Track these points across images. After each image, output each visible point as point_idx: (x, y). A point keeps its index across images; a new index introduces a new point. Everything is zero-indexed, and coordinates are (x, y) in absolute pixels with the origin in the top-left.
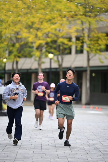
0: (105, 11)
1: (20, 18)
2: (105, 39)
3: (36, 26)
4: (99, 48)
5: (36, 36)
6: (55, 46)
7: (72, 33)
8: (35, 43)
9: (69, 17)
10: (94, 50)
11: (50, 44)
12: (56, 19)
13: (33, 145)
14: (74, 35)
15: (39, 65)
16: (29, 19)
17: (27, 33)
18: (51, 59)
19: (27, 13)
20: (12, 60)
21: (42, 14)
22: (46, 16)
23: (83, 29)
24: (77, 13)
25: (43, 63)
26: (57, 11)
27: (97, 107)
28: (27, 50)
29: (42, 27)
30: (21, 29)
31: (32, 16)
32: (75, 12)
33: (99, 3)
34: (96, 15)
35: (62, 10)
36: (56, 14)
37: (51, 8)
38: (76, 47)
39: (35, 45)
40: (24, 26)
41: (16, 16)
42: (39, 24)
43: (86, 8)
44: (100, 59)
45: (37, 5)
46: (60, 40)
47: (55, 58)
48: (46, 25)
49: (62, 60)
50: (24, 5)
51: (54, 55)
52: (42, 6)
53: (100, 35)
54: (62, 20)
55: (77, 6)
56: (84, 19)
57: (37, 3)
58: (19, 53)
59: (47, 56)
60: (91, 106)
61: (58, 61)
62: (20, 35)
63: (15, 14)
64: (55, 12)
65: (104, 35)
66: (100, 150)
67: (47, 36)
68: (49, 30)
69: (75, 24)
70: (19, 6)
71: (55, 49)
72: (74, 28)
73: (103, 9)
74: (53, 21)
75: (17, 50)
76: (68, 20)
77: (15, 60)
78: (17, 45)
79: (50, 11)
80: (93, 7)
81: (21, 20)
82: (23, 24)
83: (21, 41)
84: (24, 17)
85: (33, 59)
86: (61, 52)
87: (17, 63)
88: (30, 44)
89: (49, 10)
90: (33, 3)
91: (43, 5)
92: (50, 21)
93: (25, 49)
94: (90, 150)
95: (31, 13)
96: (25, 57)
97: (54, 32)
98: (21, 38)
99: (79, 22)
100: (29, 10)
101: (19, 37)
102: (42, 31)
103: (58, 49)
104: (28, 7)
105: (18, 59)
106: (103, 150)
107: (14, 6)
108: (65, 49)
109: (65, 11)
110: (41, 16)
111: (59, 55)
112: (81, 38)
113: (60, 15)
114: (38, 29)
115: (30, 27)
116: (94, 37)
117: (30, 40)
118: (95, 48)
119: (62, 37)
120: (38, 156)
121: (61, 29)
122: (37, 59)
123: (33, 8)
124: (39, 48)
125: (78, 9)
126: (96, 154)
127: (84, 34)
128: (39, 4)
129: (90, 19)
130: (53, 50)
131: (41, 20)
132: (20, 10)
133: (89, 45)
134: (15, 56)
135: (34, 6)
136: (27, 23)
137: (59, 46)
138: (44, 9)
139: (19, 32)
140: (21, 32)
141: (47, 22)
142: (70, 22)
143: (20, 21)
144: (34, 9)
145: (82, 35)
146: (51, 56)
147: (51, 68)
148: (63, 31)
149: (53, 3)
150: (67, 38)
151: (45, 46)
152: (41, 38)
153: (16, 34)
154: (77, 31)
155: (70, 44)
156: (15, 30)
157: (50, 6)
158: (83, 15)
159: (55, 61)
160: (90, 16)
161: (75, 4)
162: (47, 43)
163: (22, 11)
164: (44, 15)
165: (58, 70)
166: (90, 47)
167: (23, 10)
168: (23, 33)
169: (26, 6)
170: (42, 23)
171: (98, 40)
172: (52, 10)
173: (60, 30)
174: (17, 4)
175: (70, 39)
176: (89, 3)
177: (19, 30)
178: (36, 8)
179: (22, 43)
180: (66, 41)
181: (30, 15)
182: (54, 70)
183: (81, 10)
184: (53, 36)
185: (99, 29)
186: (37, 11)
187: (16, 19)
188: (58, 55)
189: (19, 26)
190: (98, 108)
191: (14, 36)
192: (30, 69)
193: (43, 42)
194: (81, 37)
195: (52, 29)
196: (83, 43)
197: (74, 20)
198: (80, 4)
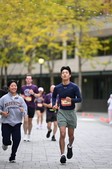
0: (97, 14)
1: (8, 22)
2: (97, 44)
3: (25, 30)
4: (90, 53)
5: (26, 40)
6: (45, 51)
7: (62, 37)
8: (25, 47)
9: (59, 21)
10: (85, 54)
11: (41, 49)
12: (46, 23)
13: (22, 155)
14: (65, 40)
15: (29, 70)
16: (18, 22)
17: (16, 37)
18: (41, 65)
19: (16, 17)
20: (1, 66)
21: (31, 17)
22: (36, 20)
23: (74, 34)
24: (68, 16)
25: (34, 68)
26: (47, 14)
27: (89, 114)
28: (17, 55)
29: (32, 31)
30: (10, 33)
31: (21, 19)
32: (66, 16)
33: (90, 7)
34: (87, 19)
35: (53, 13)
36: (46, 18)
37: (41, 11)
38: (68, 52)
39: (25, 50)
40: (13, 30)
41: (4, 20)
42: (28, 28)
43: (77, 11)
44: (92, 64)
45: (26, 8)
46: (51, 45)
47: (46, 63)
48: (35, 29)
49: (53, 65)
50: (13, 8)
51: (45, 60)
52: (32, 10)
53: (92, 39)
54: (52, 24)
55: (68, 10)
56: (75, 22)
57: (26, 7)
58: (9, 58)
59: (37, 62)
60: (83, 113)
61: (49, 66)
62: (9, 39)
63: (3, 18)
64: (45, 15)
65: (96, 39)
66: (92, 158)
67: (37, 40)
68: (39, 34)
69: (66, 28)
70: (7, 10)
71: (46, 53)
72: (65, 33)
73: (95, 13)
74: (43, 25)
75: (6, 56)
76: (58, 24)
77: (4, 65)
78: (6, 50)
79: (40, 15)
80: (84, 10)
81: (10, 23)
82: (13, 28)
83: (10, 46)
84: (13, 21)
85: (22, 65)
86: (52, 57)
87: (6, 68)
88: (19, 49)
89: (39, 13)
90: (22, 6)
91: (33, 8)
92: (40, 25)
93: (15, 54)
94: (82, 159)
95: (20, 17)
96: (15, 62)
97: (44, 36)
98: (10, 43)
99: (70, 26)
100: (18, 14)
101: (8, 41)
102: (31, 35)
103: (48, 54)
104: (17, 11)
105: (7, 65)
106: (96, 158)
107: (3, 9)
108: (56, 54)
109: (55, 15)
110: (31, 20)
111: (50, 60)
112: (72, 43)
113: (50, 19)
114: (27, 33)
115: (19, 31)
116: (85, 41)
117: (20, 44)
118: (87, 53)
119: (53, 42)
120: (28, 166)
121: (52, 33)
122: (27, 64)
123: (22, 11)
124: (29, 53)
125: (69, 13)
126: (88, 163)
127: (75, 38)
128: (29, 7)
129: (81, 23)
130: (43, 55)
131: (31, 24)
132: (9, 14)
133: (81, 49)
134: (4, 62)
135: (23, 9)
136: (16, 27)
137: (50, 51)
138: (34, 12)
139: (8, 36)
140: (10, 37)
141: (37, 26)
142: (61, 26)
143: (8, 25)
144: (24, 13)
145: (73, 39)
146: (41, 61)
147: (41, 74)
148: (53, 35)
149: (43, 7)
150: (57, 42)
151: (35, 51)
152: (31, 43)
153: (5, 39)
154: (68, 35)
155: (61, 48)
156: (4, 34)
157: (40, 9)
158: (74, 18)
159: (46, 67)
160: (81, 20)
161: (65, 7)
162: (37, 48)
163: (10, 15)
164: (33, 18)
165: (49, 76)
166: (81, 52)
167: (11, 13)
168: (12, 37)
169: (15, 10)
170: (31, 26)
171: (89, 45)
172: (42, 14)
173: (50, 35)
174: (6, 7)
175: (61, 44)
176: (79, 6)
177: (8, 34)
178: (25, 11)
179: (12, 48)
180: (56, 46)
181: (20, 18)
182: (45, 76)
183: (72, 14)
184: (43, 40)
185: (90, 33)
186: (26, 14)
187: (4, 23)
188: (48, 60)
189: (7, 30)
190: (91, 115)
191: (3, 40)
192: (20, 75)
193: (33, 47)
194: (72, 41)
195: (42, 33)
196: (74, 47)
197: (65, 24)
198: (70, 8)
